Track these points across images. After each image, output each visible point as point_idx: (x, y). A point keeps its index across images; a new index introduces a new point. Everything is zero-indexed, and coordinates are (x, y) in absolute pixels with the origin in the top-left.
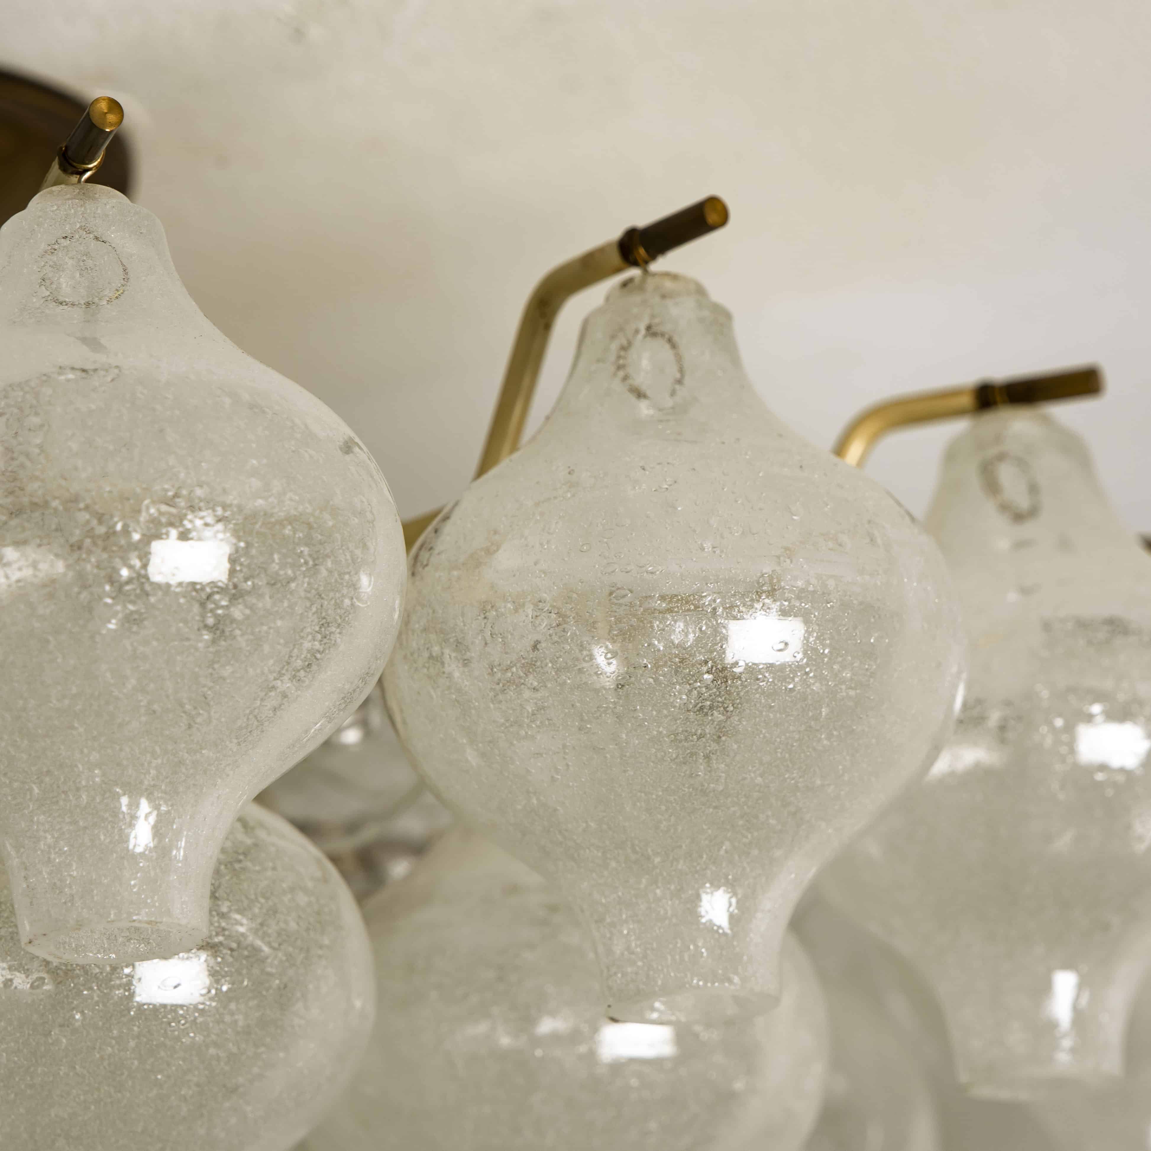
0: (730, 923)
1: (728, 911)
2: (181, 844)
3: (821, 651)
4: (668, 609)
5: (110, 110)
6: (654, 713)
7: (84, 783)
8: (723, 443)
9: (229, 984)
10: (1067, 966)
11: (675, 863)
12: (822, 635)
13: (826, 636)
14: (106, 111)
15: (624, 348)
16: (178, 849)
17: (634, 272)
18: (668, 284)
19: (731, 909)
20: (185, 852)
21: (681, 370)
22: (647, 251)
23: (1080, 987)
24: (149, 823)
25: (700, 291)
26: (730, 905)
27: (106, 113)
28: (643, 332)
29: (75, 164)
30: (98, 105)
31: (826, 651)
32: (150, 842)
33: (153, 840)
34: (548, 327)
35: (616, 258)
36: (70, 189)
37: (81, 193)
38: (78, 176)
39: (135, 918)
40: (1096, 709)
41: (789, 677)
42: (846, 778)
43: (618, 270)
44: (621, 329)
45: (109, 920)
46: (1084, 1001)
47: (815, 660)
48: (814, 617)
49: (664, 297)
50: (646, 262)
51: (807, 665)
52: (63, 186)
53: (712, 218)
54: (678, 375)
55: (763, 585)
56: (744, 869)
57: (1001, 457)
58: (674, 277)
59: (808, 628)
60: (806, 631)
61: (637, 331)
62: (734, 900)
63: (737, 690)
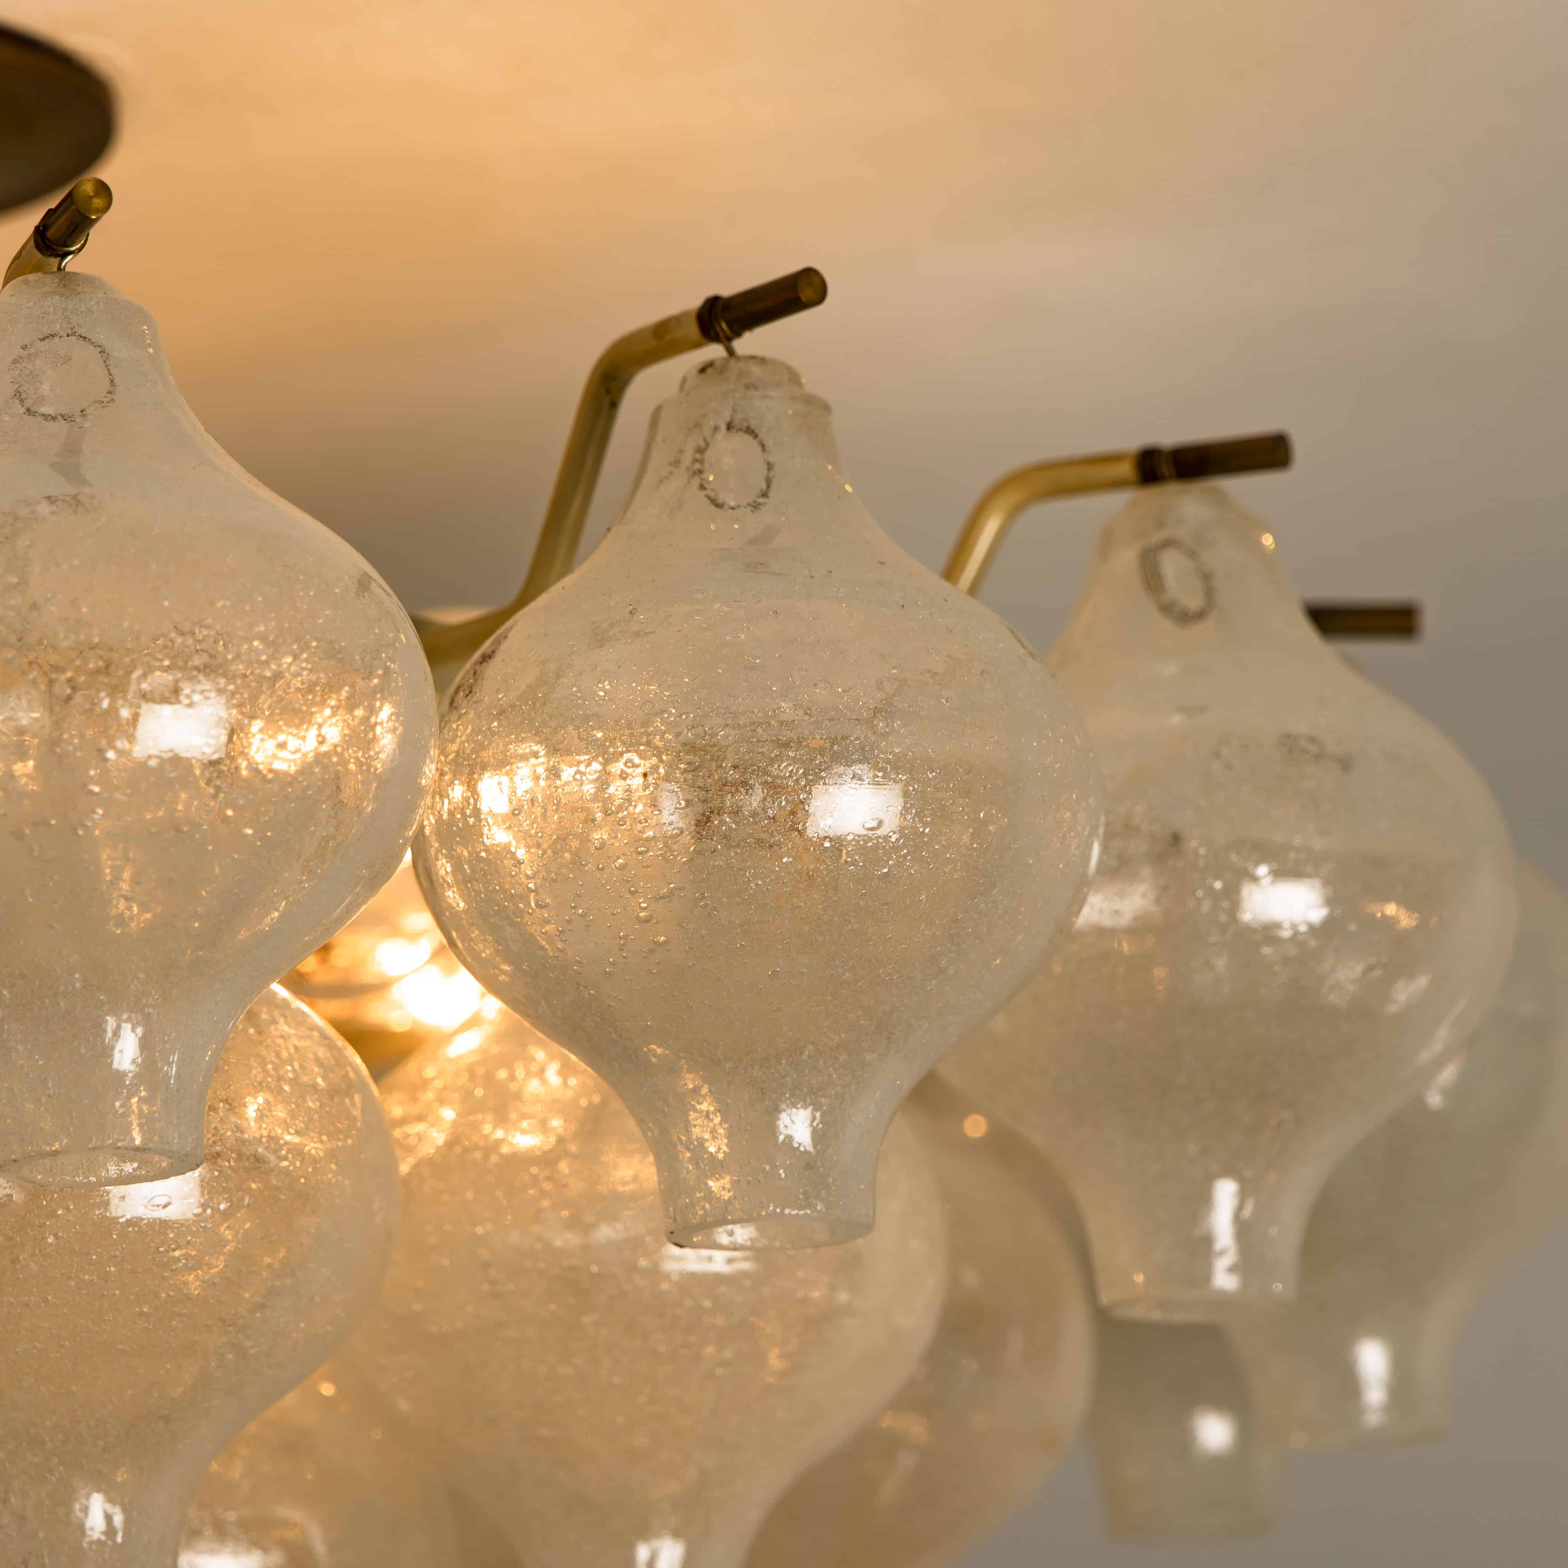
0: (813, 1139)
1: (811, 1125)
2: (173, 1058)
3: (921, 830)
4: (742, 782)
5: (97, 194)
6: (725, 899)
7: (62, 988)
8: (813, 577)
9: (227, 1202)
10: (1228, 1172)
11: (749, 1069)
12: (922, 811)
13: (927, 813)
14: (91, 194)
15: (700, 451)
16: (170, 1064)
17: (715, 351)
18: (755, 369)
19: (815, 1124)
20: (178, 1068)
21: (769, 482)
22: (730, 327)
23: (1242, 1197)
24: (137, 1035)
25: (794, 378)
26: (814, 1119)
27: (92, 197)
28: (723, 428)
29: (54, 247)
30: (83, 188)
31: (927, 830)
32: (138, 1058)
33: (141, 1054)
34: (614, 405)
35: (693, 330)
36: (48, 278)
37: (61, 285)
38: (58, 259)
39: (119, 1144)
40: (1262, 870)
41: (883, 860)
42: (951, 972)
43: (696, 345)
44: (698, 425)
45: (90, 1146)
46: (1247, 1212)
47: (914, 840)
48: (913, 790)
49: (748, 387)
50: (729, 339)
51: (905, 846)
52: (40, 274)
53: (806, 294)
54: (764, 486)
55: (853, 753)
56: (830, 1076)
57: (1167, 544)
58: (762, 361)
59: (906, 803)
60: (904, 807)
61: (716, 428)
62: (818, 1115)
63: (821, 875)
